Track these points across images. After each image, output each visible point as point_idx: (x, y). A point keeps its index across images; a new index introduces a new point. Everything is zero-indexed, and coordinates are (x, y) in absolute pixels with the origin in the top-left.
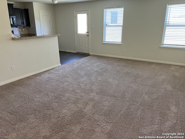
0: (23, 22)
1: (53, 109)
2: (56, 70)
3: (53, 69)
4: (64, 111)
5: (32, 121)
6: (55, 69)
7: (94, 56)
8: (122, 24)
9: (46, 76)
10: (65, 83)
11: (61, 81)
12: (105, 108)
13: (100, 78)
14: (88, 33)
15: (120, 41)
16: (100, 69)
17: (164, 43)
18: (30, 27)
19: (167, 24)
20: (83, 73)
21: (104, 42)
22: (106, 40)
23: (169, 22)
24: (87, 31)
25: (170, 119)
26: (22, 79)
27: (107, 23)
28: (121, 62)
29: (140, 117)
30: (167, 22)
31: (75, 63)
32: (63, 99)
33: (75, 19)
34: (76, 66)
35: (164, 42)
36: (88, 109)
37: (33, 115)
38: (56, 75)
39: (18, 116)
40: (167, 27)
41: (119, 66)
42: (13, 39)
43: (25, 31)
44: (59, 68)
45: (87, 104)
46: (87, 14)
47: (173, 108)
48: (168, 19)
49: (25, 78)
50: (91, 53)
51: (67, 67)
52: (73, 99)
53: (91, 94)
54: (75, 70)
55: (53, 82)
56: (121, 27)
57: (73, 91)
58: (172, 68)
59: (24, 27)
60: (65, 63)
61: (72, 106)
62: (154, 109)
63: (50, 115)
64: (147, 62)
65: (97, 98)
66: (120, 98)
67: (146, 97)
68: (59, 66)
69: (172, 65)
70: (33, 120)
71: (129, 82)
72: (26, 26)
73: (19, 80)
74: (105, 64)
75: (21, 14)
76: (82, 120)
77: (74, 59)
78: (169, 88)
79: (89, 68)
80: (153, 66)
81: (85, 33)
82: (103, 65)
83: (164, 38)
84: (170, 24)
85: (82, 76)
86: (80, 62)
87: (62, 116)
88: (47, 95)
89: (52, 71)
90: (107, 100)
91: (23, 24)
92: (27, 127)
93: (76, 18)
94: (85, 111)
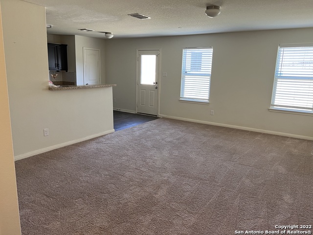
0: (58, 64)
1: (109, 192)
2: (108, 139)
3: (102, 136)
4: (126, 196)
5: (80, 207)
6: (106, 136)
7: (165, 119)
8: (210, 73)
9: (93, 146)
10: (124, 158)
11: (117, 155)
12: (187, 194)
13: (176, 153)
14: (156, 83)
15: (207, 98)
16: (176, 139)
17: (275, 104)
18: (67, 71)
19: (279, 75)
20: (149, 144)
21: (181, 99)
22: (185, 96)
23: (282, 73)
24: (155, 82)
25: (281, 212)
26: (56, 149)
27: (187, 70)
28: (209, 130)
29: (238, 207)
30: (279, 73)
31: (136, 128)
32: (122, 180)
33: (137, 62)
34: (138, 133)
35: (275, 102)
36: (161, 194)
37: (80, 199)
38: (109, 145)
39: (58, 200)
40: (278, 80)
41: (205, 135)
42: (50, 89)
43: (59, 77)
44: (113, 135)
45: (159, 187)
46: (157, 56)
47: (287, 198)
48: (280, 68)
49: (61, 148)
50: (160, 115)
51: (124, 135)
52: (138, 180)
53: (165, 175)
54: (136, 140)
55: (104, 155)
56: (209, 77)
57: (137, 169)
58: (288, 142)
59: (57, 71)
60: (121, 128)
61: (137, 189)
62: (259, 197)
63: (105, 199)
64: (249, 131)
65: (173, 180)
66: (208, 182)
67: (247, 181)
68: (112, 133)
69: (288, 137)
70: (82, 206)
71: (222, 160)
72: (61, 70)
73: (53, 151)
74: (182, 131)
75: (56, 52)
76: (154, 208)
77: (133, 123)
78: (282, 169)
79: (158, 137)
80: (259, 138)
81: (153, 84)
82: (180, 133)
83: (275, 95)
84: (283, 75)
85: (148, 149)
86: (144, 127)
87: (123, 202)
88: (98, 173)
89: (101, 139)
90: (188, 183)
91: (58, 67)
92: (75, 214)
93: (139, 60)
94: (156, 196)
